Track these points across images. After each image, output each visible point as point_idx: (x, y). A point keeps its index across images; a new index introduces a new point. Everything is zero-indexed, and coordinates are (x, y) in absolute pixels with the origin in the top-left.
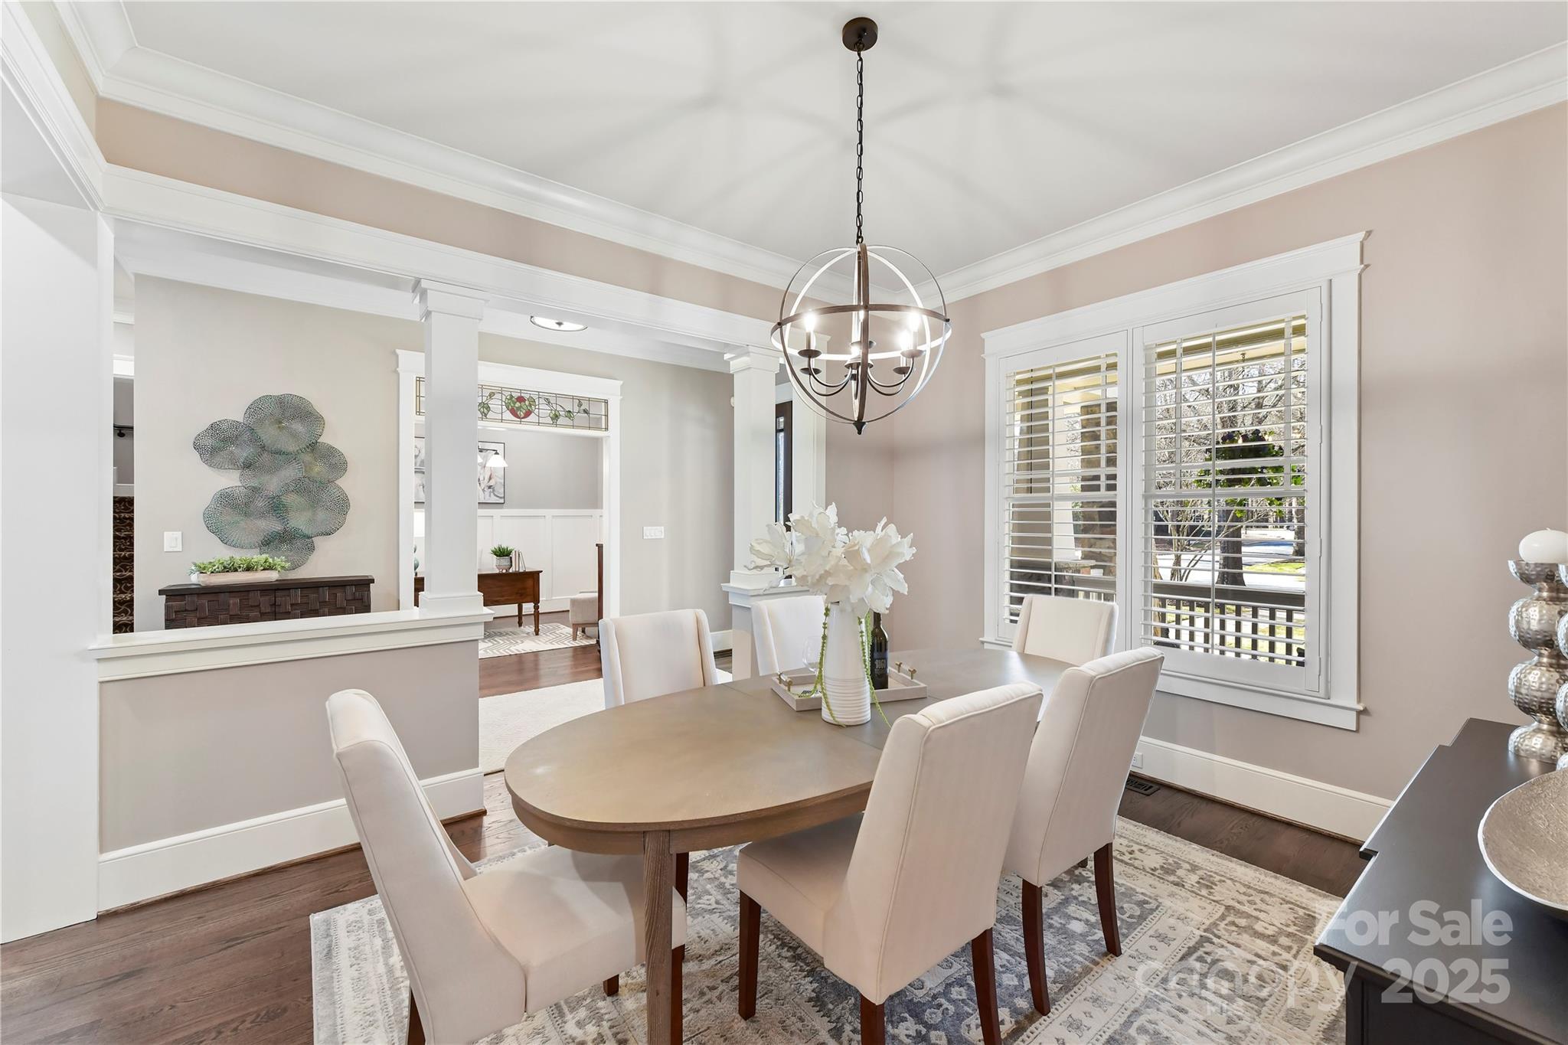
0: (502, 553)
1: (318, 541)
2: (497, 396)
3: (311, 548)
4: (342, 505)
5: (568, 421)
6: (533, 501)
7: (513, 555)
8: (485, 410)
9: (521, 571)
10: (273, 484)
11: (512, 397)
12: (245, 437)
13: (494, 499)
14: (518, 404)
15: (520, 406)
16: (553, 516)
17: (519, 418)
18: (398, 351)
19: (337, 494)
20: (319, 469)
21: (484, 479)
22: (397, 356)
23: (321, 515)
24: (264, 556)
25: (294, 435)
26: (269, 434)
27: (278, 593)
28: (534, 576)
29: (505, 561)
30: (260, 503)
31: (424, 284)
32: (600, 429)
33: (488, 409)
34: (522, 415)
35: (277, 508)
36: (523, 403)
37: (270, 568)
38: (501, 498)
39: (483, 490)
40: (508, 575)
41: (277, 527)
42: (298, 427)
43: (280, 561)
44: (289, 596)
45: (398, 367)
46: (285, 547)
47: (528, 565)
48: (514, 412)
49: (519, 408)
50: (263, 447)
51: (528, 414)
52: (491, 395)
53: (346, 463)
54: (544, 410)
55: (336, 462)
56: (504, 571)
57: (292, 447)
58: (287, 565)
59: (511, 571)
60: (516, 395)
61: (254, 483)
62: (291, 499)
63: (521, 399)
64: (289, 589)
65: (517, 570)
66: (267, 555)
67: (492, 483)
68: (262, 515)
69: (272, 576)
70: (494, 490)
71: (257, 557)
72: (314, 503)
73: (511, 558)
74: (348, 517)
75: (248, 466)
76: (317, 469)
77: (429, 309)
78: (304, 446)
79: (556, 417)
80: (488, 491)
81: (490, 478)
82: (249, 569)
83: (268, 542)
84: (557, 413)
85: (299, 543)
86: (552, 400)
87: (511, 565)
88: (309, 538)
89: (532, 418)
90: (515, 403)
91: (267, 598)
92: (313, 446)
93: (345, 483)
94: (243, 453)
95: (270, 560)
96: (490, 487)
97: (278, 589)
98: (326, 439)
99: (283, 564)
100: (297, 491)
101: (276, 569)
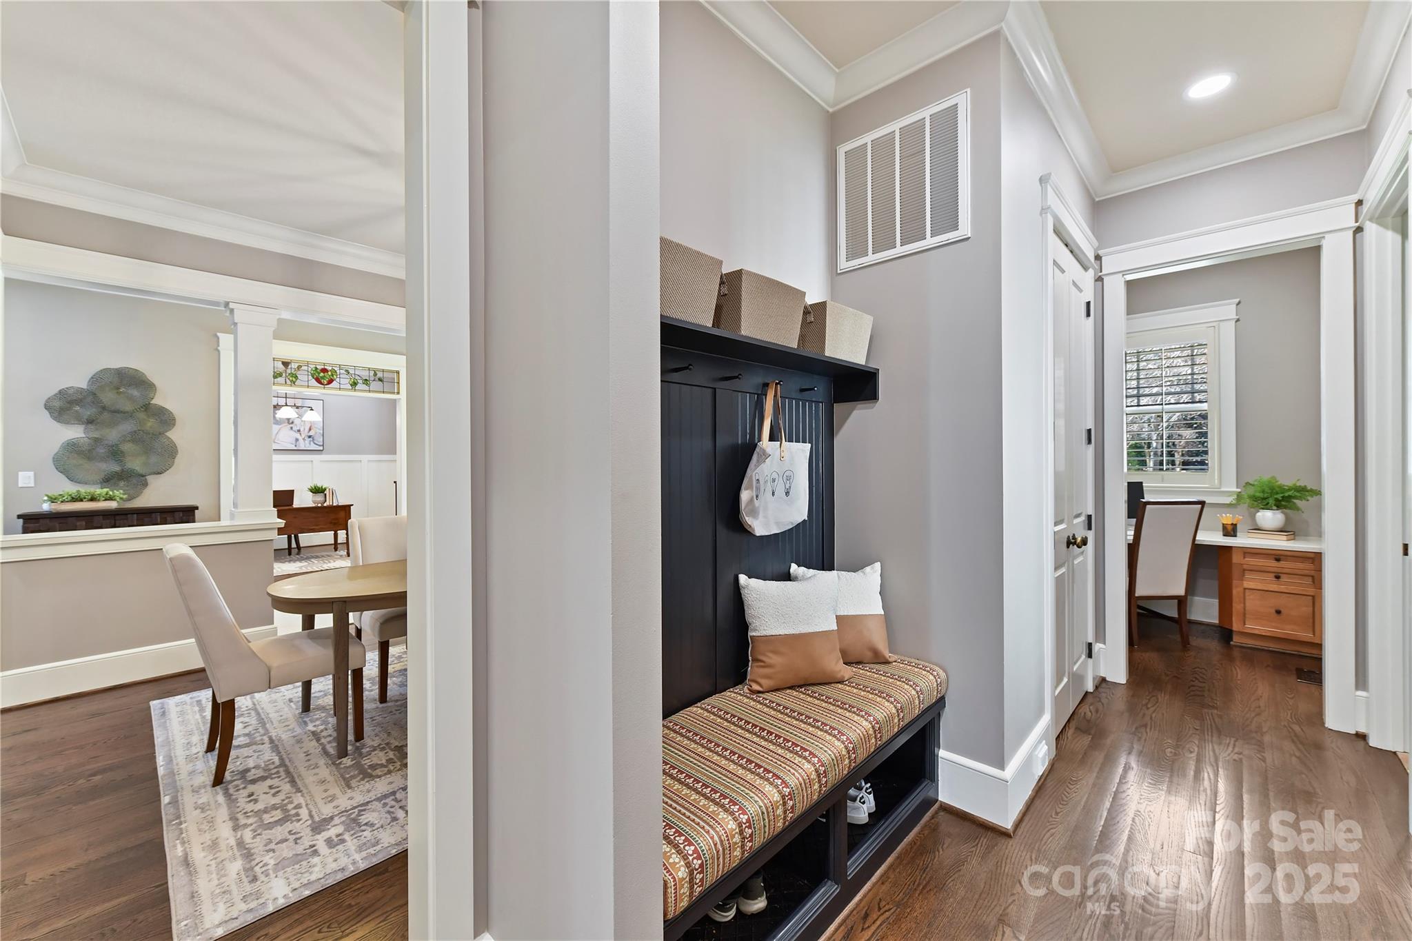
0: (317, 491)
1: (150, 478)
2: (303, 368)
3: (145, 484)
4: (171, 452)
5: (365, 387)
6: (350, 448)
7: (327, 492)
8: (294, 379)
9: (334, 504)
10: (112, 435)
11: (316, 368)
12: (90, 399)
13: (313, 447)
14: (322, 374)
15: (324, 376)
16: (369, 461)
17: (323, 384)
18: (218, 334)
19: (167, 443)
20: (151, 424)
21: (304, 429)
22: (218, 338)
23: (154, 459)
24: (105, 490)
25: (131, 398)
26: (108, 397)
27: (117, 517)
28: (346, 509)
29: (320, 498)
30: (101, 451)
31: (231, 305)
32: (394, 393)
33: (296, 377)
34: (326, 382)
35: (115, 453)
36: (326, 374)
37: (111, 499)
38: (320, 446)
39: (304, 439)
40: (323, 508)
41: (116, 468)
42: (135, 392)
43: (118, 493)
44: (127, 519)
45: (218, 346)
46: (122, 484)
47: (342, 501)
48: (318, 380)
49: (323, 378)
50: (104, 408)
51: (330, 382)
52: (299, 367)
53: (174, 419)
54: (345, 381)
55: (166, 419)
56: (320, 505)
57: (128, 407)
58: (125, 497)
59: (325, 505)
60: (320, 367)
61: (96, 435)
62: (127, 447)
63: (324, 370)
64: (127, 514)
65: (331, 504)
66: (108, 489)
67: (311, 433)
68: (103, 459)
69: (113, 505)
70: (313, 439)
71: (99, 491)
72: (148, 450)
73: (326, 494)
74: (176, 460)
75: (90, 421)
76: (149, 424)
77: (236, 321)
78: (139, 407)
79: (354, 384)
80: (308, 440)
81: (310, 430)
82: (93, 499)
83: (108, 480)
84: (356, 381)
85: (134, 481)
86: (352, 372)
87: (326, 501)
88: (143, 476)
89: (334, 384)
90: (319, 373)
91: (108, 521)
92: (147, 407)
93: (173, 435)
94: (88, 412)
95: (111, 493)
96: (310, 437)
97: (118, 515)
98: (158, 401)
99: (121, 496)
100: (133, 441)
101: (115, 500)
